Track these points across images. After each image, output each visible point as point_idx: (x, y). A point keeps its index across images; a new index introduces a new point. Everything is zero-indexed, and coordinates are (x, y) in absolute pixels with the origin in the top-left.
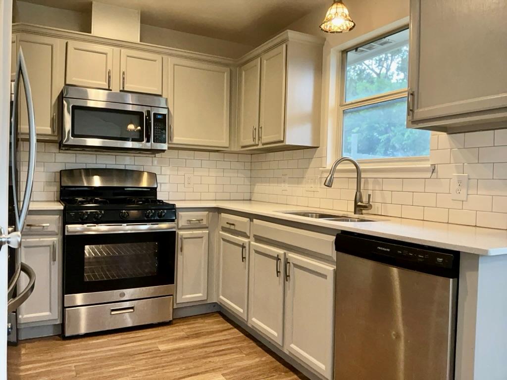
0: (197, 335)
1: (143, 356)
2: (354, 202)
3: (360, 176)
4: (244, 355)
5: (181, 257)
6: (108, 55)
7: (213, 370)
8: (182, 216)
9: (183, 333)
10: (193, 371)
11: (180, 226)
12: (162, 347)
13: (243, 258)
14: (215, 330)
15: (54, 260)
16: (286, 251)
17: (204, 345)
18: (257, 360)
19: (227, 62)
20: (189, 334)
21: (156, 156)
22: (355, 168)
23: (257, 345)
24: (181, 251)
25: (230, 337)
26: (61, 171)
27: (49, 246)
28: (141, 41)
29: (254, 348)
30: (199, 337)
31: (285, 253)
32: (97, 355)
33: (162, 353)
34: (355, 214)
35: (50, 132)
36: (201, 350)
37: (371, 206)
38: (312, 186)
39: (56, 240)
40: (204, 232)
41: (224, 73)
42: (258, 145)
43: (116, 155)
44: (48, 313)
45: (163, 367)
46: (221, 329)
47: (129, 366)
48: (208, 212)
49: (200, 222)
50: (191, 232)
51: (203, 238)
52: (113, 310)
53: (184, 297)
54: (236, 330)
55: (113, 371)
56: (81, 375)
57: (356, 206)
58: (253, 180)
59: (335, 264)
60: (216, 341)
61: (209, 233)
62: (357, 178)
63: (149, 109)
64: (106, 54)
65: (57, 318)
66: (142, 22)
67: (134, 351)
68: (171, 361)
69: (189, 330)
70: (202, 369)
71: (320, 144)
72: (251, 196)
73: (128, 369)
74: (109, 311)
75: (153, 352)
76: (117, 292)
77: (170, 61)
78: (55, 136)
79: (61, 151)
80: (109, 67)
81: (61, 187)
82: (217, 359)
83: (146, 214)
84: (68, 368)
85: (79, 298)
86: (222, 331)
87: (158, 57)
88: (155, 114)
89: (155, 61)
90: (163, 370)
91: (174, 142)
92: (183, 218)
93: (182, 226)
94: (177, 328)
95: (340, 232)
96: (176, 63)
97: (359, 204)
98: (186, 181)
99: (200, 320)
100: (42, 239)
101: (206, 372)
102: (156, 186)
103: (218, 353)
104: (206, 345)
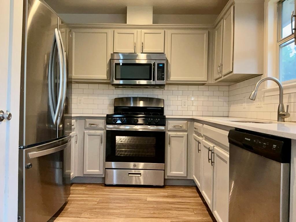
0: (174, 197)
1: (136, 201)
2: (277, 113)
3: (282, 92)
4: (194, 214)
5: (170, 148)
6: (135, 34)
7: (168, 217)
8: (170, 123)
9: (167, 194)
10: (155, 216)
11: (169, 129)
12: (149, 199)
13: (199, 150)
14: (187, 196)
15: (102, 143)
16: (215, 145)
17: (173, 203)
18: (200, 218)
19: (206, 27)
20: (169, 195)
21: (165, 89)
22: (278, 87)
23: (207, 209)
24: (169, 144)
25: (192, 201)
26: (115, 99)
27: (99, 135)
28: (153, 23)
29: (203, 210)
30: (174, 198)
31: (214, 146)
32: (115, 196)
33: (147, 202)
34: (278, 121)
35: (106, 78)
36: (169, 205)
37: (289, 115)
38: (259, 103)
39: (102, 133)
40: (184, 133)
41: (204, 34)
42: (221, 77)
43: (143, 90)
44: (98, 171)
45: (141, 209)
46: (191, 196)
47: (124, 205)
48: (187, 121)
49: (181, 128)
50: (176, 133)
51: (184, 138)
52: (129, 174)
53: (171, 172)
54: (200, 198)
55: (115, 206)
56: (99, 204)
57: (279, 115)
58: (230, 103)
59: (229, 151)
60: (182, 202)
61: (187, 134)
62: (280, 95)
63: (155, 61)
64: (133, 34)
65: (102, 174)
66: (154, 13)
67: (133, 198)
68: (147, 207)
69: (171, 193)
70: (162, 216)
71: (263, 72)
72: (228, 114)
73: (123, 206)
74: (128, 174)
75: (143, 201)
76: (132, 164)
77: (169, 32)
78: (109, 80)
79: (116, 88)
80: (135, 41)
81: (115, 107)
82: (175, 212)
83: (148, 120)
84: (96, 200)
85: (113, 164)
86: (190, 197)
87: (162, 31)
88: (158, 64)
89: (160, 33)
90: (140, 211)
91: (171, 80)
92: (170, 124)
93: (170, 129)
94: (165, 190)
95: (235, 129)
96: (172, 33)
97: (281, 113)
98: (183, 104)
99: (182, 189)
100: (96, 132)
101: (163, 218)
102: (163, 107)
103: (177, 209)
104: (174, 203)
